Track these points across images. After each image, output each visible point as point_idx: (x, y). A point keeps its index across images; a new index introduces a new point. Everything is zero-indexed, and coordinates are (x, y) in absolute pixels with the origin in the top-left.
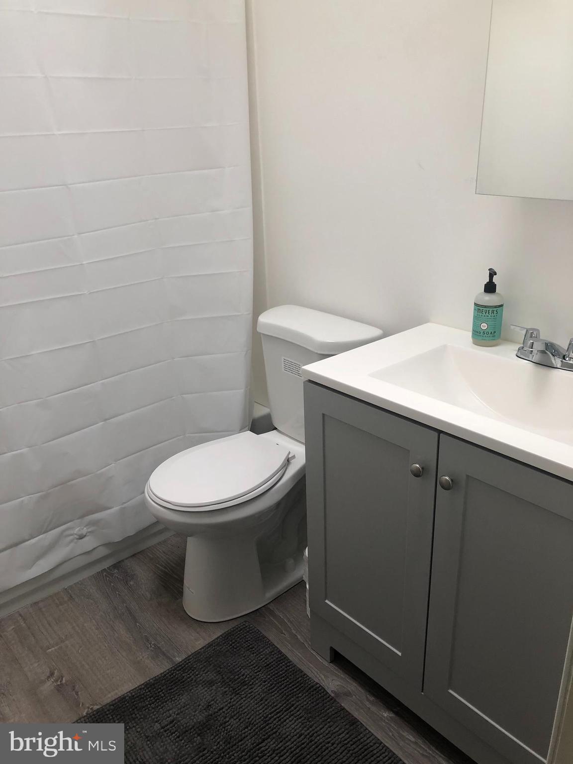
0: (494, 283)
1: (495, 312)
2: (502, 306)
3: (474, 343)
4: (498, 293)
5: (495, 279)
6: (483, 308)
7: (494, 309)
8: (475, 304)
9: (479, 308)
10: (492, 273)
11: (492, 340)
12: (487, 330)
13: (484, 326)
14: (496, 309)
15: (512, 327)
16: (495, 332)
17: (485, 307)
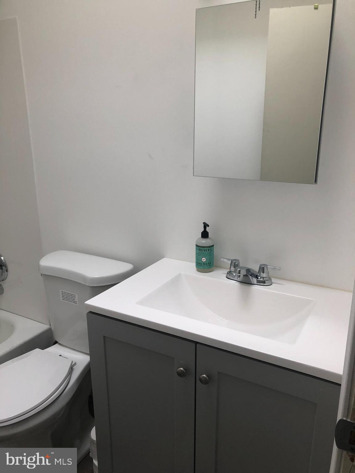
0: (207, 231)
1: (210, 250)
2: (213, 246)
3: (197, 271)
4: (210, 238)
5: (208, 229)
6: (202, 248)
7: (209, 248)
8: (196, 245)
9: (200, 248)
10: (206, 225)
11: (209, 268)
12: (206, 262)
13: (204, 260)
14: (210, 248)
15: (222, 259)
16: (210, 263)
17: (204, 247)
